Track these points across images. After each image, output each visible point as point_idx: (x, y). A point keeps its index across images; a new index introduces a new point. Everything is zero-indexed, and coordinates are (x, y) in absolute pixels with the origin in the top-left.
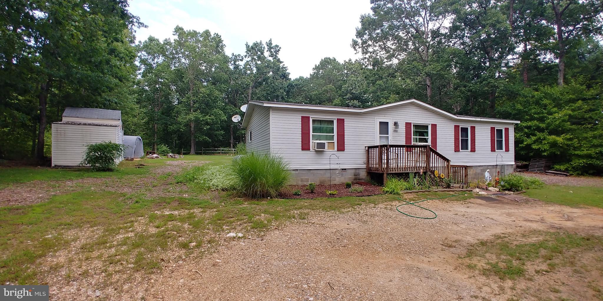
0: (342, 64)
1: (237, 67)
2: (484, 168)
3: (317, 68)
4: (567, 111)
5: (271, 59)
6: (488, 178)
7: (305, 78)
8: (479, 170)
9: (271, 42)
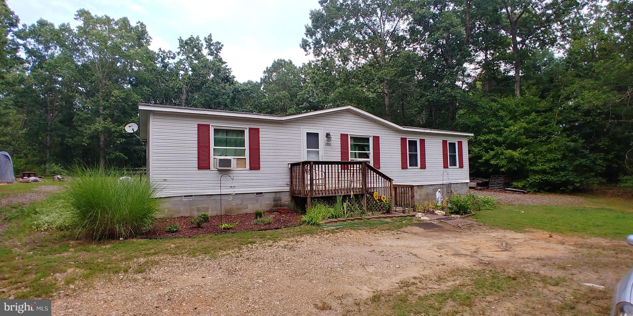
0: (300, 67)
1: (165, 66)
2: (435, 187)
3: (269, 71)
4: (522, 124)
5: (210, 58)
6: (440, 199)
7: (255, 82)
8: (430, 190)
9: (211, 38)
